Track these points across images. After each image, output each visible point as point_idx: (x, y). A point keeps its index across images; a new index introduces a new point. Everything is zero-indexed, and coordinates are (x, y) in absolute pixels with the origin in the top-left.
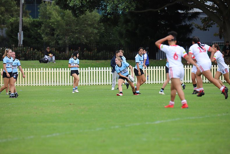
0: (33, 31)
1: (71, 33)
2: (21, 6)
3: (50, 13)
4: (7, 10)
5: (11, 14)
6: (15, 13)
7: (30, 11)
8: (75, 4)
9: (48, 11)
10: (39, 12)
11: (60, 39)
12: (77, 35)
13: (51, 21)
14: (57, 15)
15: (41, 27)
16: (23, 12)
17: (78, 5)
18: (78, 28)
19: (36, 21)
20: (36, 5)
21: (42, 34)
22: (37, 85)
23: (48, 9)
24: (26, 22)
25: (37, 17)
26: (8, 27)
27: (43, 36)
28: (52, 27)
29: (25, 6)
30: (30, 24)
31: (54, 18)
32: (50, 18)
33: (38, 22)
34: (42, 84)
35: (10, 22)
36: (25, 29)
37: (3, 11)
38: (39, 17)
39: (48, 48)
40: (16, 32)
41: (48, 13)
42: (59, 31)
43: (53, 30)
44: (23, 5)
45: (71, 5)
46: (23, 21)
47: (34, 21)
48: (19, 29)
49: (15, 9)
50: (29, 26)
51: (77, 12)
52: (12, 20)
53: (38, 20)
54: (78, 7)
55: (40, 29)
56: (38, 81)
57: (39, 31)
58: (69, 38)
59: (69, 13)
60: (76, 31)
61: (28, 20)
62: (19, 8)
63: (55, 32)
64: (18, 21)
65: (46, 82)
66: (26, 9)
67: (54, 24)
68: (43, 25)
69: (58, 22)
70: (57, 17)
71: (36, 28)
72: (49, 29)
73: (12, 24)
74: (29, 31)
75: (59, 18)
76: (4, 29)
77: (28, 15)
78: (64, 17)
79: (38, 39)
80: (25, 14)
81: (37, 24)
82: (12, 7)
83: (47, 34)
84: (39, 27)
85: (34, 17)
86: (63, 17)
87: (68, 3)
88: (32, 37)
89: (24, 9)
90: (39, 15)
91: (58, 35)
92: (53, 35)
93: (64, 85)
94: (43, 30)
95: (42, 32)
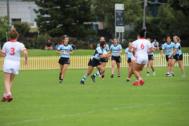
0: (153, 26)
1: (182, 27)
2: (145, 8)
3: (166, 13)
4: (134, 12)
5: (138, 14)
6: (140, 14)
7: (151, 12)
8: (185, 5)
9: (164, 12)
10: (157, 13)
11: (173, 32)
12: (186, 29)
13: (167, 18)
14: (171, 14)
15: (159, 24)
16: (146, 13)
17: (187, 6)
18: (187, 23)
19: (156, 19)
20: (155, 7)
21: (160, 28)
22: (156, 66)
23: (164, 10)
24: (148, 20)
25: (156, 16)
26: (135, 24)
27: (160, 30)
28: (168, 23)
29: (148, 8)
30: (151, 21)
31: (169, 17)
32: (166, 17)
33: (157, 19)
34: (160, 65)
35: (137, 20)
36: (147, 25)
37: (132, 13)
38: (158, 16)
39: (164, 38)
40: (141, 27)
41: (164, 13)
42: (172, 26)
43: (168, 25)
44: (146, 8)
45: (182, 6)
46: (146, 19)
47: (154, 19)
48: (142, 25)
49: (140, 11)
50: (150, 23)
51: (186, 12)
52: (138, 19)
53: (157, 18)
54: (187, 7)
55: (158, 25)
56: (157, 63)
57: (157, 26)
58: (180, 30)
59: (180, 12)
60: (186, 26)
61: (150, 18)
62: (143, 10)
63: (170, 27)
64: (143, 19)
65: (163, 64)
66: (148, 10)
67: (169, 21)
68: (161, 22)
69: (172, 19)
70: (171, 16)
71: (155, 25)
72: (165, 25)
73: (138, 22)
74: (150, 26)
75: (173, 17)
76: (132, 26)
77: (150, 15)
78: (177, 15)
79: (157, 32)
80: (147, 14)
81: (156, 21)
82: (138, 9)
83: (163, 28)
84: (158, 24)
85: (154, 16)
86: (175, 16)
87: (179, 4)
88: (153, 31)
89: (147, 10)
90: (158, 15)
91: (172, 29)
92: (168, 29)
93: (177, 66)
94: (161, 26)
95: (160, 27)
